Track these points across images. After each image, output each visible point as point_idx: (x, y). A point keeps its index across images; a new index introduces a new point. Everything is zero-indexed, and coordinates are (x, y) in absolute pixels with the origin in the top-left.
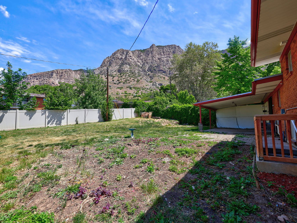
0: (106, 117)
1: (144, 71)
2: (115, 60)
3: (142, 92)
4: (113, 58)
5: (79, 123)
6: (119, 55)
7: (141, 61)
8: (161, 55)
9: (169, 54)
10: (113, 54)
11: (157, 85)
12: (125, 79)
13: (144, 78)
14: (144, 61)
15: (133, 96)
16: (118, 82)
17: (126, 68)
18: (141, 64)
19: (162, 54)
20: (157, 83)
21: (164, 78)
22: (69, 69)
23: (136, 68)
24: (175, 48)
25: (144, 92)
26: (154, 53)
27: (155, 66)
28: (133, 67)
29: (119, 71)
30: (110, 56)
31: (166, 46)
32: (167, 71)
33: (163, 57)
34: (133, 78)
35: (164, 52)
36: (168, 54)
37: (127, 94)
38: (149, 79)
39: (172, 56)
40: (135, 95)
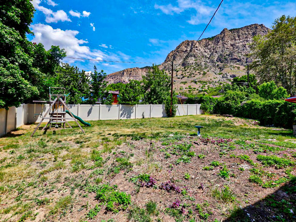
0: (169, 113)
1: (213, 62)
2: (179, 53)
3: (209, 86)
4: (177, 52)
5: (145, 117)
6: (183, 47)
7: (209, 51)
8: (235, 40)
9: (247, 37)
10: (178, 48)
11: (229, 77)
12: (189, 73)
13: (212, 70)
14: (212, 50)
15: (198, 91)
16: (182, 76)
17: (191, 60)
18: (208, 54)
19: (237, 38)
20: (228, 74)
21: (238, 68)
22: (136, 68)
23: (203, 59)
24: (256, 28)
25: (211, 86)
26: (226, 39)
27: (227, 55)
28: (199, 59)
29: (183, 64)
30: (174, 50)
31: (243, 28)
32: (242, 59)
33: (238, 42)
34: (199, 71)
35: (240, 36)
36: (244, 37)
37: (191, 88)
38: (218, 71)
39: (250, 39)
40: (201, 89)
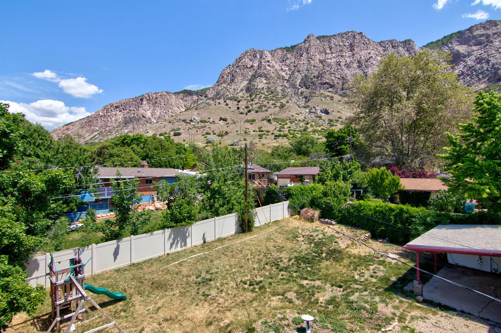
1: (293, 86)
2: (240, 69)
3: (290, 127)
4: (237, 67)
6: (247, 60)
7: (287, 69)
8: (326, 54)
9: (341, 51)
10: (238, 60)
11: (319, 112)
12: (258, 105)
13: (294, 99)
14: (293, 68)
15: (273, 136)
16: (246, 110)
17: (261, 83)
18: (286, 74)
19: (328, 51)
20: (317, 108)
21: (332, 99)
22: (166, 92)
23: (278, 82)
24: (354, 37)
25: (293, 126)
26: (312, 51)
27: (314, 77)
28: (272, 81)
29: (248, 89)
30: (231, 65)
31: (335, 35)
32: (337, 85)
33: (330, 57)
34: (273, 102)
35: (332, 48)
36: (338, 50)
37: (262, 131)
38: (302, 103)
39: (347, 54)
40: (278, 133)
